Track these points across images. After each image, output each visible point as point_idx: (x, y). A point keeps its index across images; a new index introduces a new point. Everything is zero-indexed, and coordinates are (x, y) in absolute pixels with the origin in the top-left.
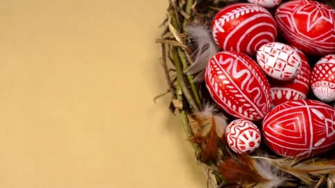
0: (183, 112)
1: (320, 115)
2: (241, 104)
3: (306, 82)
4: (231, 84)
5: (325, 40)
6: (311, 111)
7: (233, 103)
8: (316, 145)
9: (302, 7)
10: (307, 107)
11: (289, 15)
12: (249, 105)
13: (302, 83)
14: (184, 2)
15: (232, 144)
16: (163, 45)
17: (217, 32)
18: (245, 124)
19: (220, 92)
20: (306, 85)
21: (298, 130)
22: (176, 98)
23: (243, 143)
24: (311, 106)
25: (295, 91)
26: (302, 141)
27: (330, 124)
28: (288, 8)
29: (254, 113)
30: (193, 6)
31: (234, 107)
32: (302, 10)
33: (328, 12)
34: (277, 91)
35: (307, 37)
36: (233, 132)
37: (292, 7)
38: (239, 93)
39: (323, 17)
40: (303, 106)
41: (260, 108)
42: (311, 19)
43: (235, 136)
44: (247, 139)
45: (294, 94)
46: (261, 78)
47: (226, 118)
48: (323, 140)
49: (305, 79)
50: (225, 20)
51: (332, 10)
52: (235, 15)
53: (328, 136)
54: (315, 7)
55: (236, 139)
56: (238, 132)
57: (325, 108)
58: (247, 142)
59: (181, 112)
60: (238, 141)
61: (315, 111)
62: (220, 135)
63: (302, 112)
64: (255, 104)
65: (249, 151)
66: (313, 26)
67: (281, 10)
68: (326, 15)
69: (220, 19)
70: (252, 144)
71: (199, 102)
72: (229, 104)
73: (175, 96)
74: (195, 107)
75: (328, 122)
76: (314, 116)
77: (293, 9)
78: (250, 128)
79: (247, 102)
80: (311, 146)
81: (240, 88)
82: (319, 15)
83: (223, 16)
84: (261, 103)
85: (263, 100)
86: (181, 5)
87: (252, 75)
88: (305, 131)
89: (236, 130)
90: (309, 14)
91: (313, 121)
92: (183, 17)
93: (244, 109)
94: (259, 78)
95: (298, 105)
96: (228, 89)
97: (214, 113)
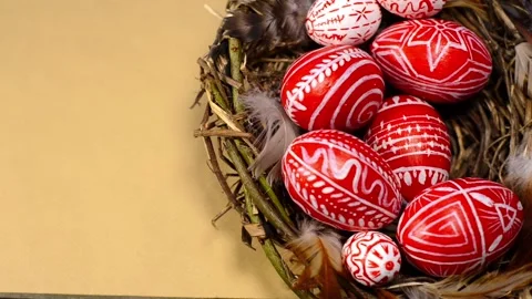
0: (267, 242)
1: (486, 201)
2: (361, 214)
3: (444, 151)
4: (337, 191)
5: (460, 78)
6: (471, 197)
7: (347, 217)
8: (492, 248)
9: (414, 34)
10: (463, 191)
11: (397, 51)
12: (374, 212)
13: (439, 153)
14: (225, 62)
15: (358, 271)
16: (208, 140)
17: (294, 110)
18: (372, 237)
19: (323, 206)
20: (446, 156)
21: (460, 231)
22: (250, 222)
23: (375, 265)
24: (468, 190)
25: (431, 169)
26: (469, 248)
27: (503, 210)
28: (391, 40)
29: (384, 219)
30: (243, 66)
31: (351, 221)
32: (415, 39)
33: (454, 33)
34: (403, 173)
35: (433, 80)
36: (355, 251)
37: (398, 36)
38: (353, 200)
39: (450, 44)
40: (457, 193)
41: (390, 209)
42: (433, 50)
43: (361, 257)
44: (381, 258)
45: (430, 174)
46: (376, 161)
47: (340, 237)
48: (500, 238)
49: (443, 147)
50: (304, 91)
51: (460, 28)
52: (317, 78)
53: (505, 230)
54: (434, 30)
55: (363, 261)
56: (364, 249)
57: (489, 187)
58: (381, 264)
59: (263, 243)
60: (367, 264)
61: (477, 196)
62: (338, 268)
63: (459, 203)
64: (382, 206)
65: (386, 278)
66: (437, 61)
67: (380, 44)
68: (454, 38)
69: (295, 90)
70: (389, 266)
71: (288, 220)
72: (342, 219)
73: (247, 218)
74: (285, 229)
75: (500, 208)
76: (478, 204)
77: (400, 41)
78: (382, 241)
79: (369, 209)
80: (484, 252)
81: (352, 192)
82: (444, 41)
83: (299, 84)
84: (389, 201)
85: (391, 195)
86: (221, 68)
87: (363, 165)
88: (471, 231)
89: (361, 247)
90: (428, 43)
91: (479, 213)
92: (231, 87)
93: (367, 219)
94: (374, 164)
95: (449, 193)
96: (335, 200)
97: (319, 232)
